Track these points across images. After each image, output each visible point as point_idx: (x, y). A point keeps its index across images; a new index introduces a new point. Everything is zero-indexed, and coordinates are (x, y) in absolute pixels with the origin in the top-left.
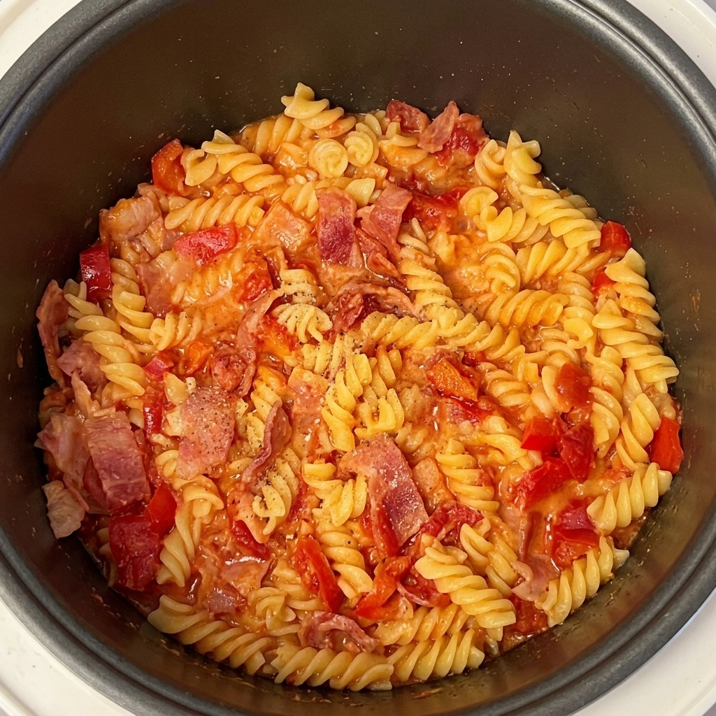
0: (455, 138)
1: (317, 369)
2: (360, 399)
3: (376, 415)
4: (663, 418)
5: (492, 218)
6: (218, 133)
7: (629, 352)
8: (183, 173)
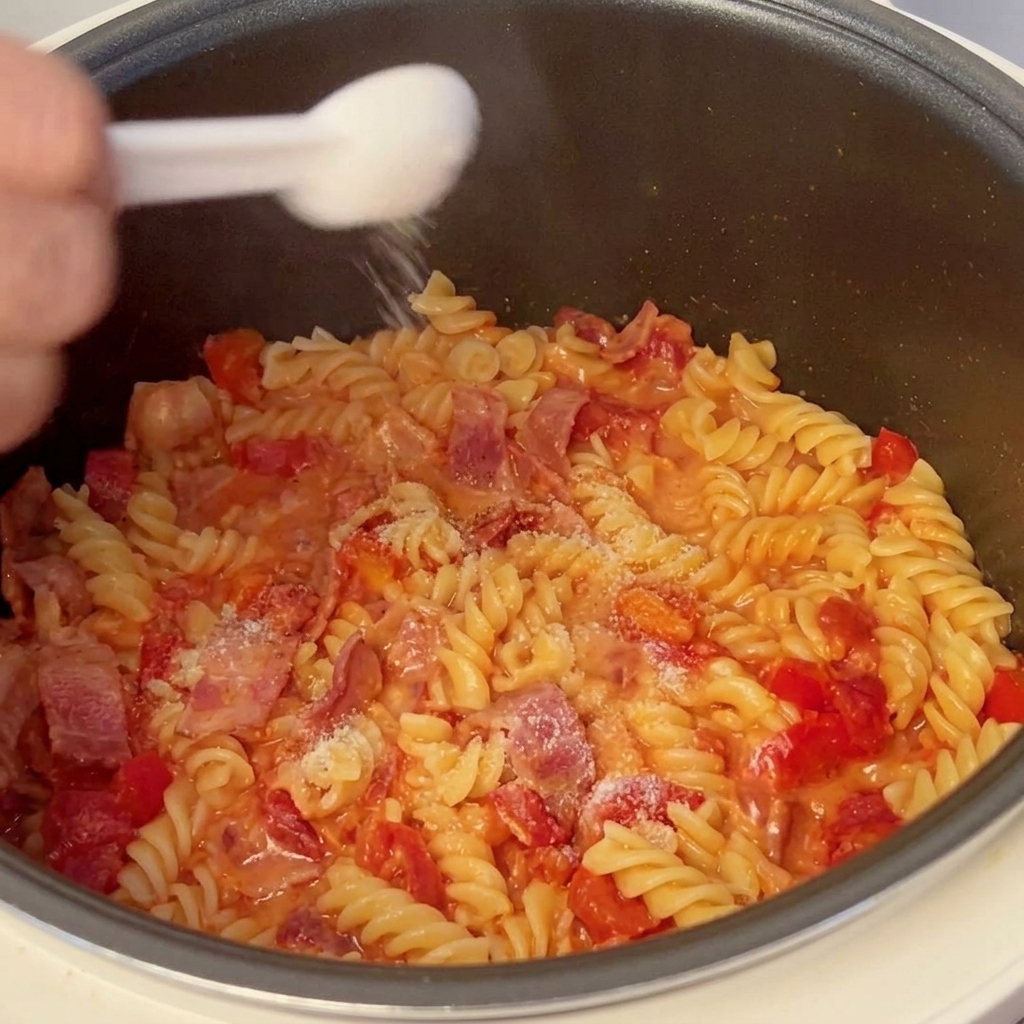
0: (653, 346)
1: (435, 595)
2: (503, 637)
3: (525, 658)
4: (998, 670)
5: (709, 431)
6: (318, 331)
7: (931, 586)
8: (260, 370)
